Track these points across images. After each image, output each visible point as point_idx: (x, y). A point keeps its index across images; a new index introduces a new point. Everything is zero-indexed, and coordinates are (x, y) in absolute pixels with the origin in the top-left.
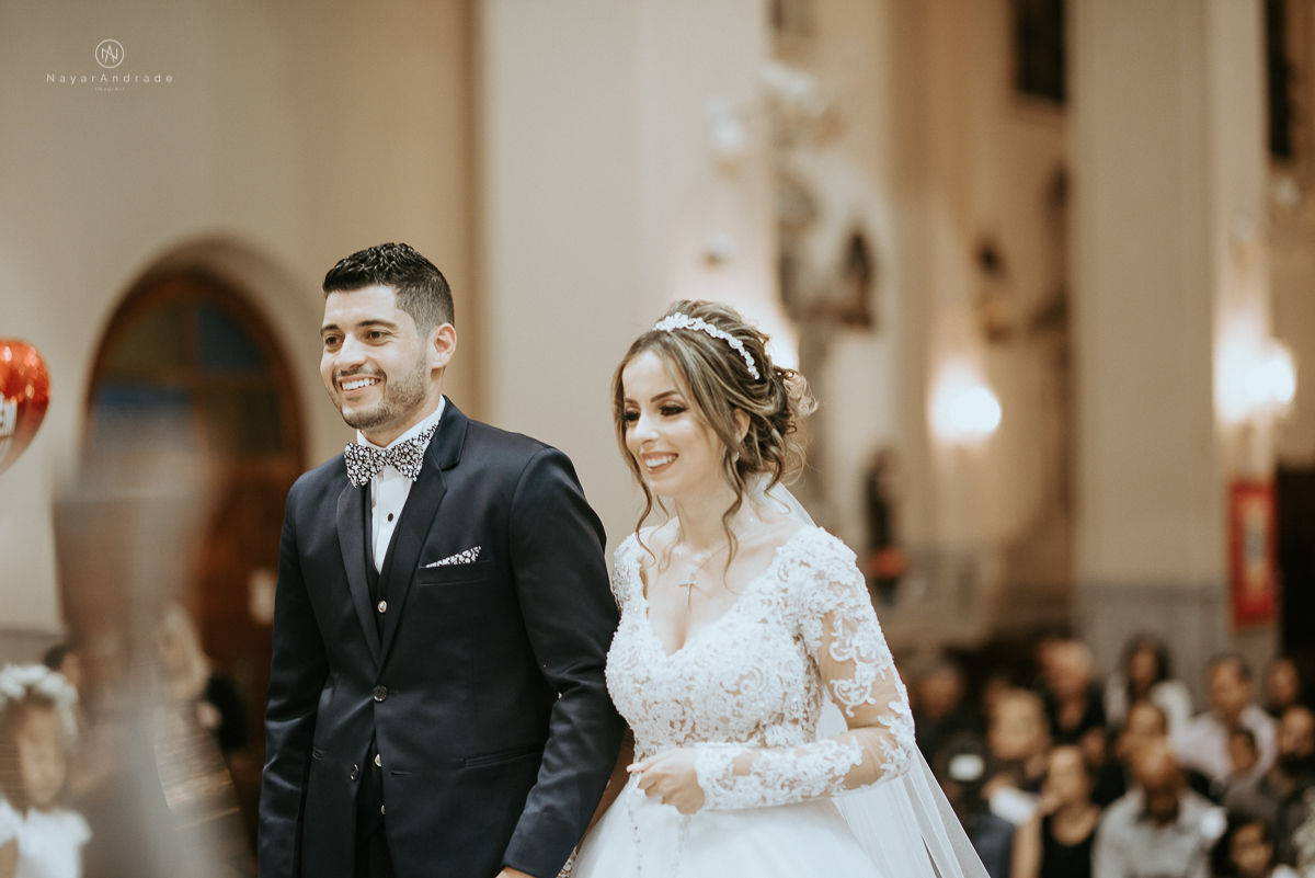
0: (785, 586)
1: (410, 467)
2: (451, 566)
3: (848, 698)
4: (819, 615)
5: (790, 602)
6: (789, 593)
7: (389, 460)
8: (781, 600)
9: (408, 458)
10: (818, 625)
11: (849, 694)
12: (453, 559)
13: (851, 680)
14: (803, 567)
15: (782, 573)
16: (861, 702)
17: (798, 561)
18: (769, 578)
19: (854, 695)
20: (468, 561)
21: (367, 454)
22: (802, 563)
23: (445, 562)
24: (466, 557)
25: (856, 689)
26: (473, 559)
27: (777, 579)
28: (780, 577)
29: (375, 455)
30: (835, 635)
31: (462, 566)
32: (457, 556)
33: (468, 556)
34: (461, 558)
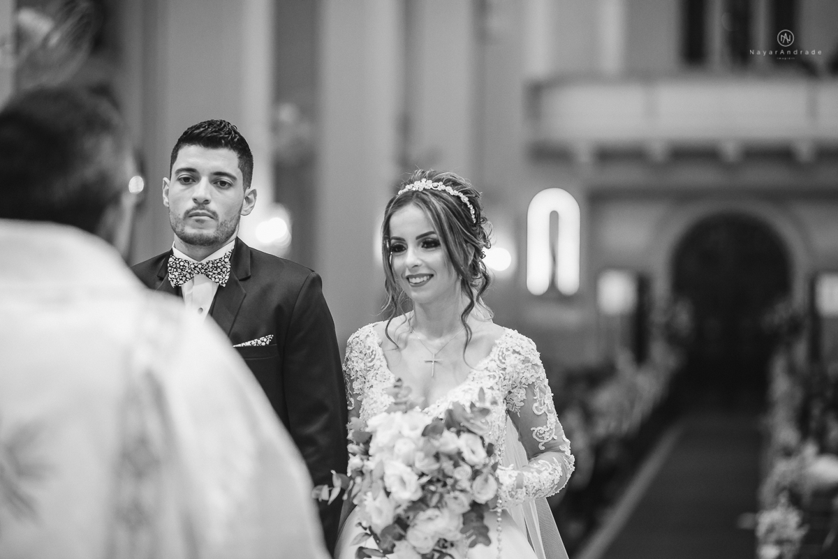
0: (504, 366)
1: (220, 277)
2: (252, 347)
3: (543, 438)
4: (524, 386)
5: (507, 377)
6: (507, 371)
7: (203, 271)
8: (501, 375)
9: (219, 270)
10: (523, 392)
11: (543, 435)
12: (254, 342)
13: (545, 426)
14: (516, 355)
15: (501, 358)
16: (550, 439)
17: (512, 350)
18: (492, 360)
19: (546, 436)
20: (263, 344)
21: (186, 265)
22: (514, 352)
23: (248, 344)
24: (263, 341)
25: (548, 431)
26: (268, 343)
27: (498, 362)
28: (500, 361)
29: (193, 266)
30: (535, 398)
31: (260, 347)
32: (256, 340)
33: (264, 341)
34: (259, 342)
